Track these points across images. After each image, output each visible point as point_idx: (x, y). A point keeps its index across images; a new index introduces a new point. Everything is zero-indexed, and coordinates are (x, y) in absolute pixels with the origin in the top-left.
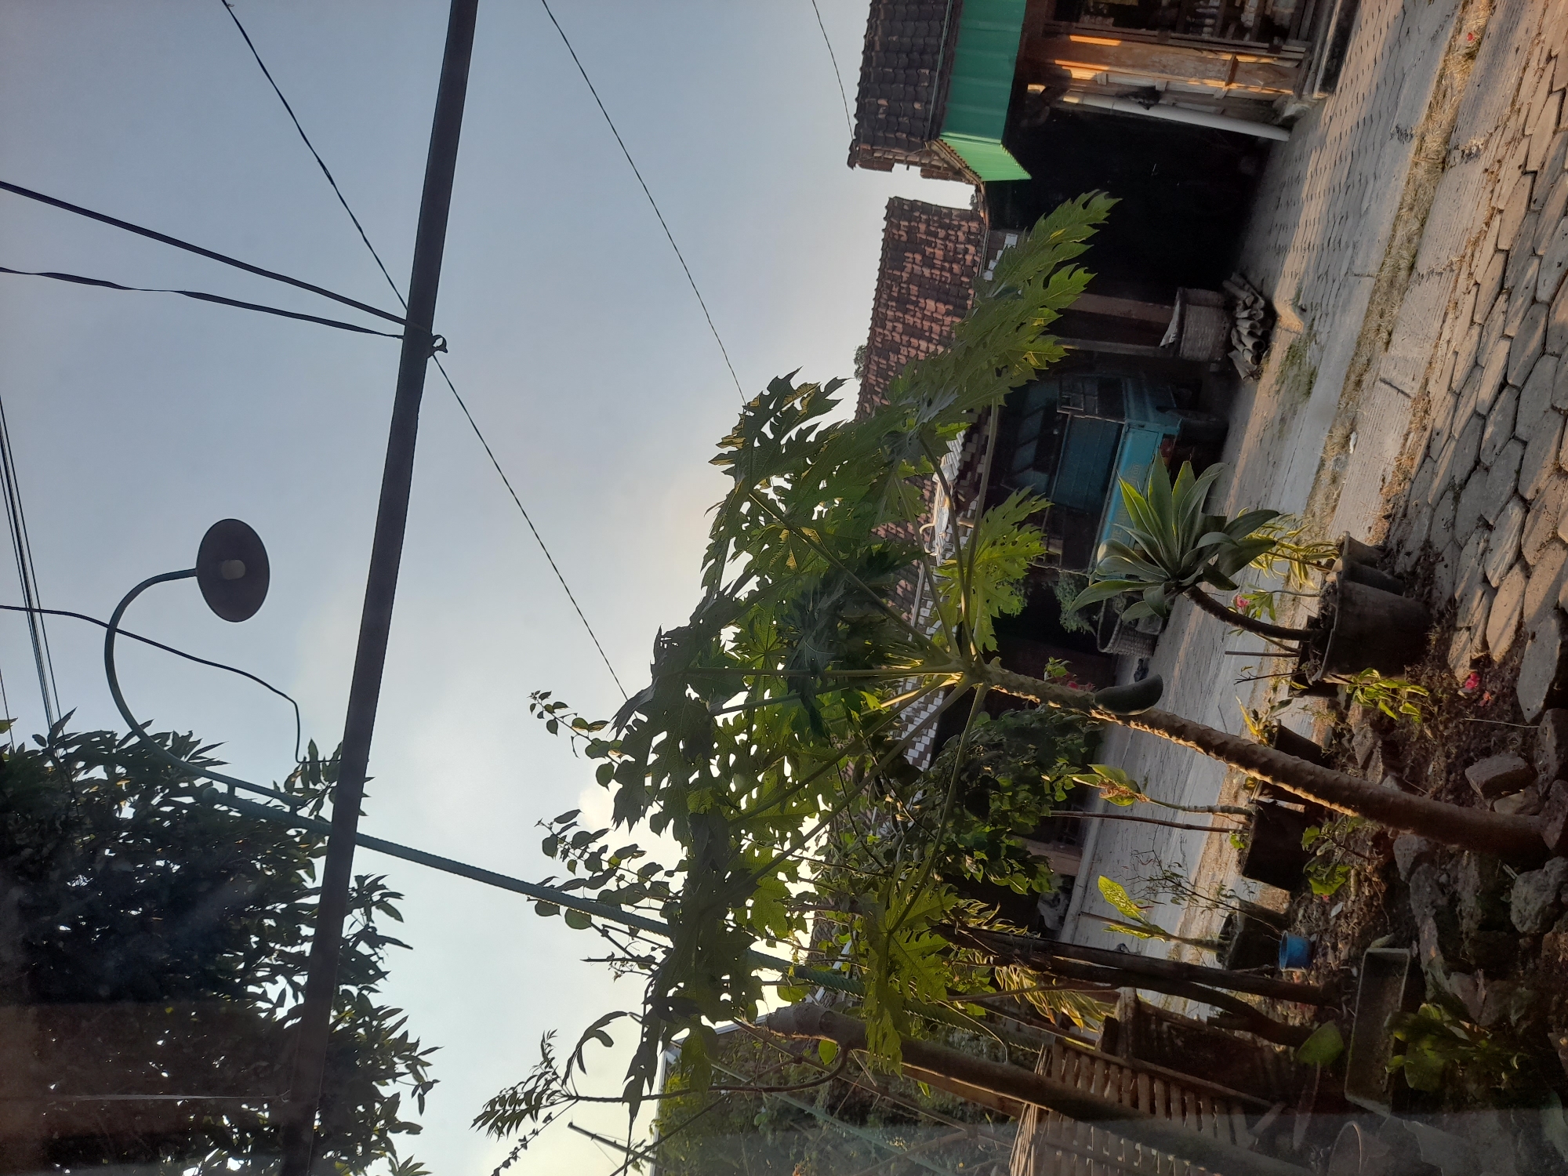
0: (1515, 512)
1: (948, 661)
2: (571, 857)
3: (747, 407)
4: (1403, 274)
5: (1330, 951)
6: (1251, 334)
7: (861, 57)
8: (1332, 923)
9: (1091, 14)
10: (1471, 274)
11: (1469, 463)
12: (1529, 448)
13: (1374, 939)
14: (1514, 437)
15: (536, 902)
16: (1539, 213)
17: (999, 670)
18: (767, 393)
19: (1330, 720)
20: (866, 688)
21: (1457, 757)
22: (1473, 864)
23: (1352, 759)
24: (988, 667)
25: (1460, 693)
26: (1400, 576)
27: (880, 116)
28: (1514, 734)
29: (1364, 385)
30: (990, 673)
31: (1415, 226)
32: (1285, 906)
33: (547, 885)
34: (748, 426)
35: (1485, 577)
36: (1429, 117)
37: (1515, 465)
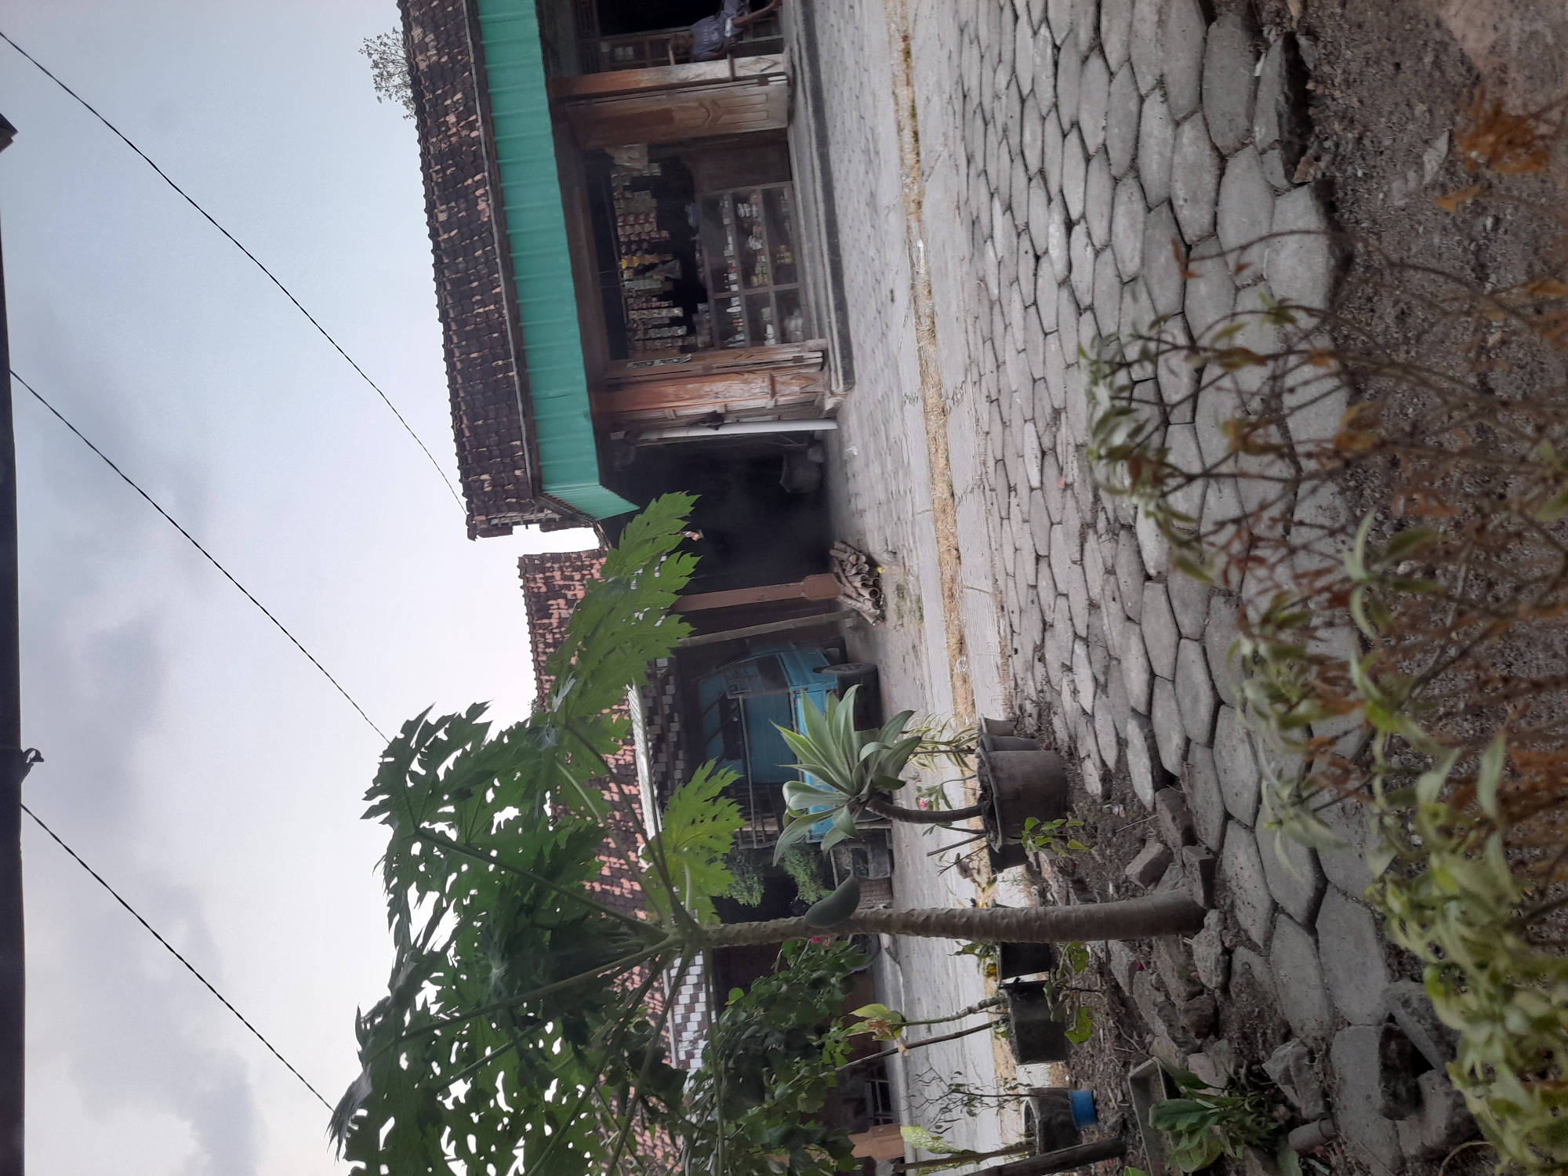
0: (1080, 649)
3: (385, 755)
4: (949, 501)
6: (864, 585)
7: (454, 445)
11: (1040, 626)
12: (1070, 598)
14: (1060, 595)
16: (1010, 427)
18: (402, 735)
26: (1031, 736)
27: (487, 490)
29: (956, 596)
31: (944, 462)
32: (1067, 1078)
35: (1084, 710)
36: (923, 382)
37: (1067, 615)
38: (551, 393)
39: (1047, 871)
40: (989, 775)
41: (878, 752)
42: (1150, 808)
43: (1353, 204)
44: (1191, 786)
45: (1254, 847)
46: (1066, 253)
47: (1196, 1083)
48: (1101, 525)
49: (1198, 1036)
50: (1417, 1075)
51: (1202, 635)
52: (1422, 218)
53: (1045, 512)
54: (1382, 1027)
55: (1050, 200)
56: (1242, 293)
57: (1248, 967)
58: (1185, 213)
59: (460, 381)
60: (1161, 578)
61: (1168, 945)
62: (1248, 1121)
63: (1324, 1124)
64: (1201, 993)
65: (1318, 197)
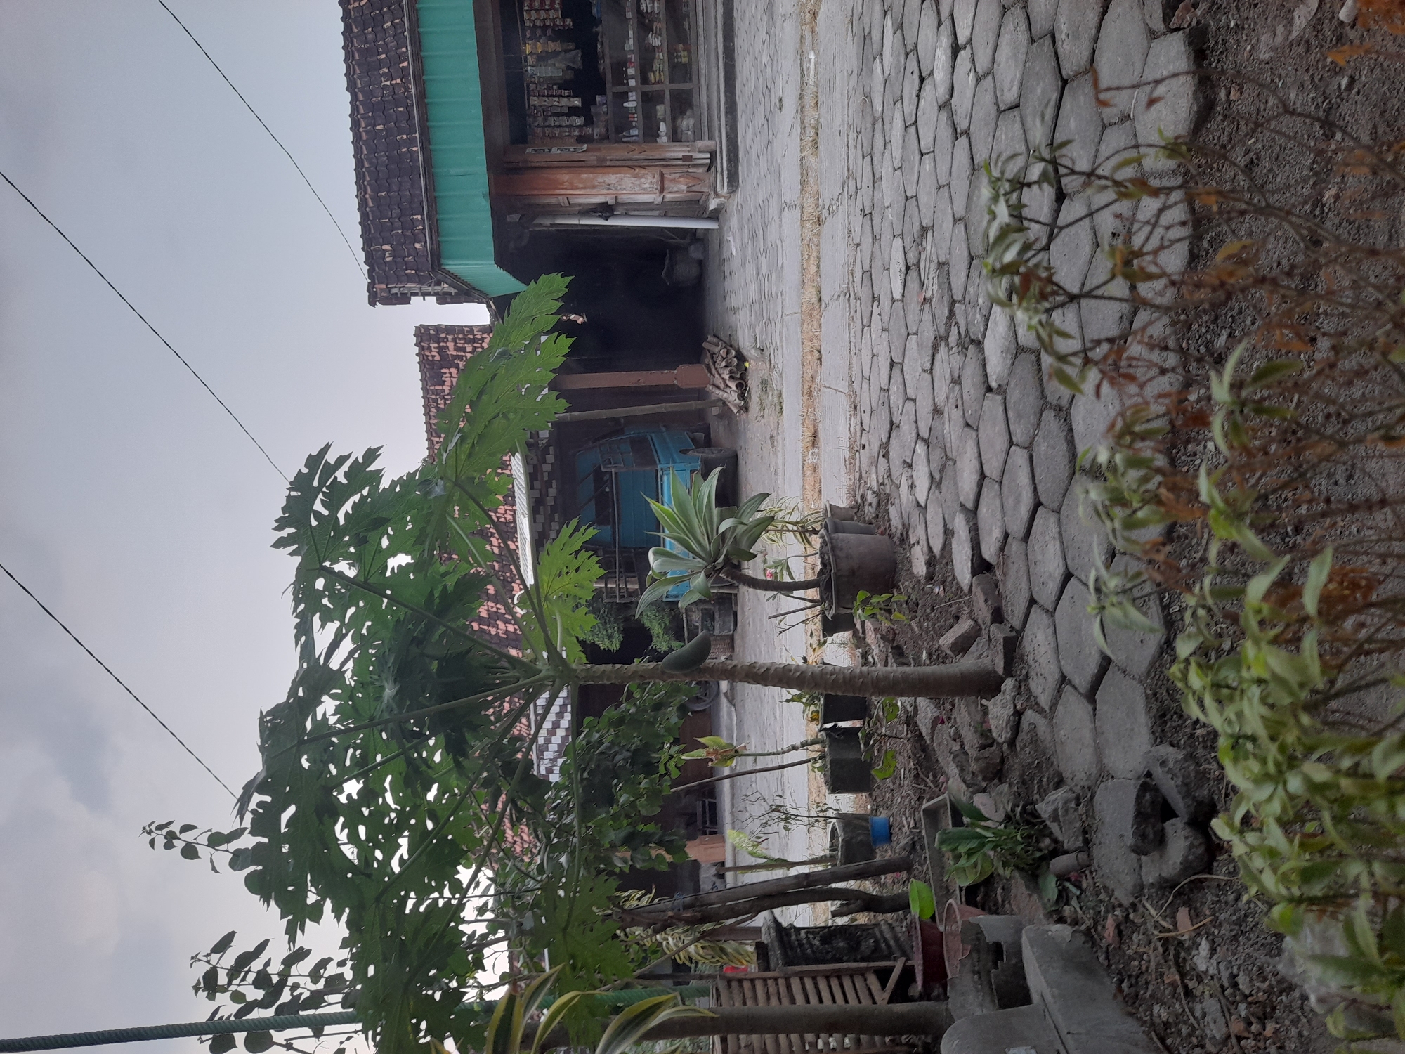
0: (921, 450)
4: (816, 306)
6: (732, 378)
7: (358, 214)
10: (855, 292)
11: (887, 425)
12: (917, 402)
14: (907, 398)
16: (880, 240)
22: (963, 708)
26: (869, 522)
27: (388, 259)
29: (814, 393)
31: (814, 270)
32: (868, 806)
34: (297, 506)
35: (918, 502)
36: (802, 191)
37: (913, 417)
38: (452, 171)
39: (871, 637)
40: (830, 553)
41: (735, 527)
42: (966, 589)
43: (1222, 53)
44: (1004, 574)
45: (1052, 629)
46: (949, 76)
47: (978, 816)
48: (953, 338)
49: (984, 779)
50: (1164, 821)
51: (1031, 443)
52: (1283, 73)
53: (903, 322)
54: (1141, 782)
55: (940, 23)
56: (1108, 131)
57: (1034, 727)
58: (1065, 48)
59: (365, 152)
60: (1001, 390)
61: (967, 705)
62: (1019, 849)
63: (1080, 855)
64: (991, 745)
65: (1190, 44)
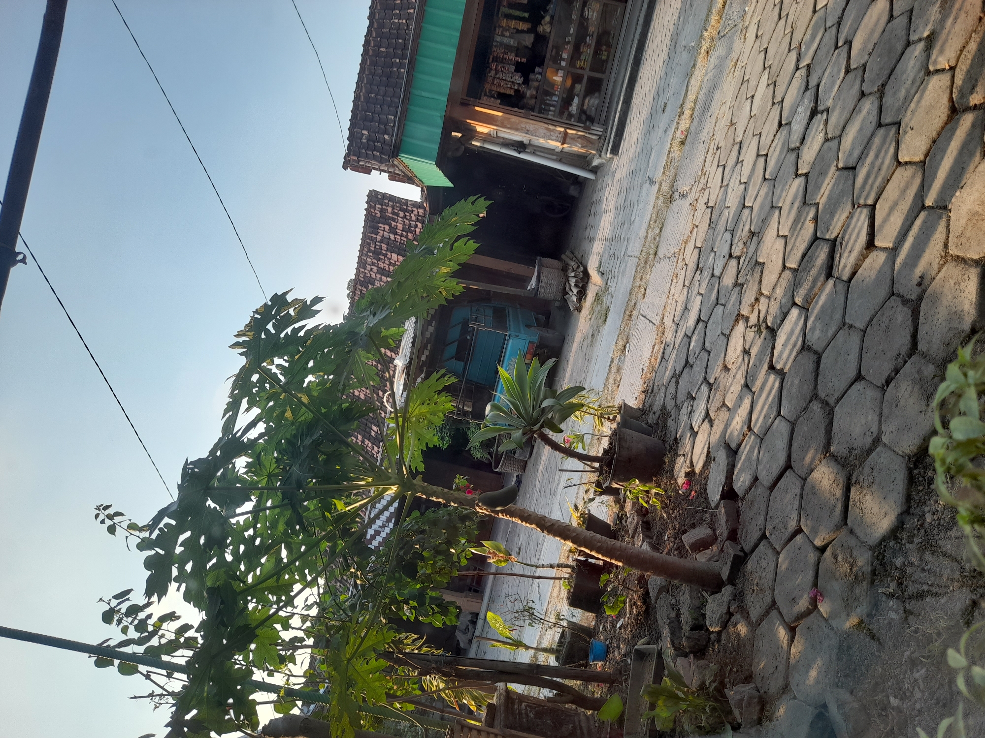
0: (705, 389)
1: (390, 478)
2: (124, 623)
3: (256, 312)
4: (652, 257)
5: (616, 649)
6: (576, 285)
8: (617, 632)
9: (487, 96)
10: (684, 259)
11: (683, 363)
12: (711, 355)
13: (639, 640)
14: (704, 349)
15: (96, 658)
16: (714, 229)
17: (421, 483)
18: (270, 303)
19: (616, 509)
20: (336, 497)
21: (679, 530)
22: (687, 592)
23: (627, 532)
24: (415, 481)
25: (680, 492)
26: (650, 426)
27: (363, 141)
28: (706, 515)
29: (633, 317)
30: (415, 485)
31: (658, 231)
32: (593, 623)
33: (105, 645)
34: (256, 325)
35: (692, 426)
36: (664, 173)
37: (704, 365)
38: (424, 94)
39: (628, 507)
40: (615, 436)
41: (553, 406)
42: (713, 504)
44: (747, 507)
45: (775, 563)
48: (752, 321)
51: (796, 421)
53: (716, 294)
54: (817, 710)
55: (807, 89)
58: (907, 138)
59: (368, 63)
60: (781, 373)
61: (691, 591)
64: (702, 630)
